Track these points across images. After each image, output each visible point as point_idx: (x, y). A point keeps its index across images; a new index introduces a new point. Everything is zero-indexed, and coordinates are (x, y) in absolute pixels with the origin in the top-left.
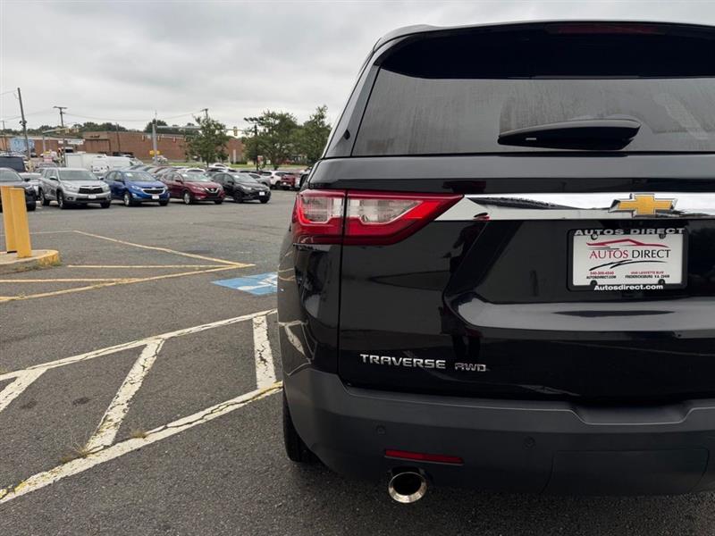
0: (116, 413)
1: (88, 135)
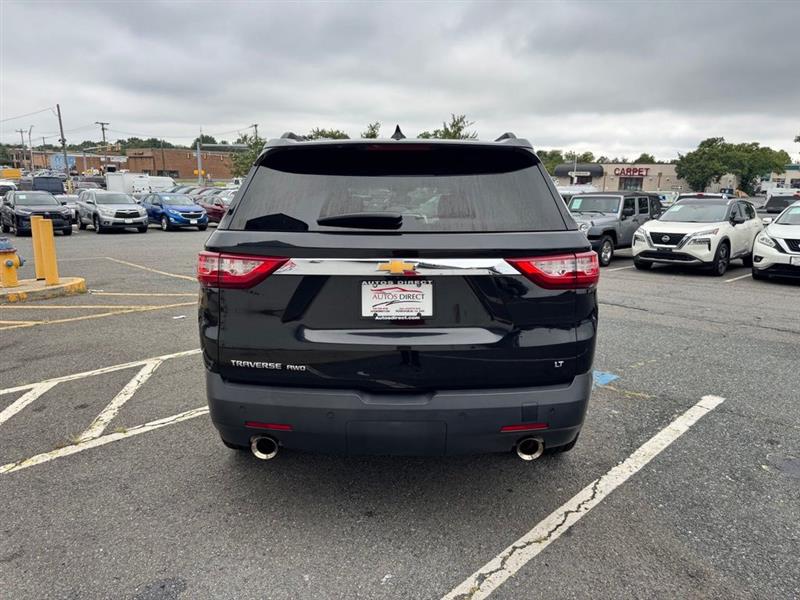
0: (107, 416)
1: (131, 152)
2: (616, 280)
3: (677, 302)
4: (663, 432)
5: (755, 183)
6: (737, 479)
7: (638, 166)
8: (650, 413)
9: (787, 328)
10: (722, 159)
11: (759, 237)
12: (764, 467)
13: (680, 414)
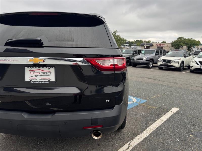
2: (153, 72)
3: (169, 78)
4: (158, 121)
5: (191, 49)
6: (181, 141)
7: (162, 44)
8: (155, 114)
9: (199, 86)
10: (183, 42)
11: (192, 61)
12: (191, 135)
13: (164, 114)
